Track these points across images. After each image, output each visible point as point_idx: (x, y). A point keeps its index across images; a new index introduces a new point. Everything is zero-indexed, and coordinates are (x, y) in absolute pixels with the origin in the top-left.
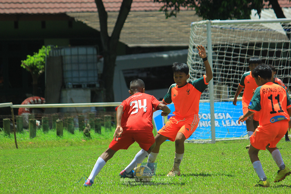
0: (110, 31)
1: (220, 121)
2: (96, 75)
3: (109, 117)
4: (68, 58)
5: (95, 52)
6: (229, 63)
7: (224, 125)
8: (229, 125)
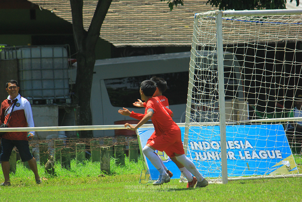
0: (86, 25)
1: (236, 151)
2: (67, 86)
3: (82, 146)
4: (26, 62)
5: (65, 54)
6: (251, 71)
7: (242, 158)
8: (250, 158)
